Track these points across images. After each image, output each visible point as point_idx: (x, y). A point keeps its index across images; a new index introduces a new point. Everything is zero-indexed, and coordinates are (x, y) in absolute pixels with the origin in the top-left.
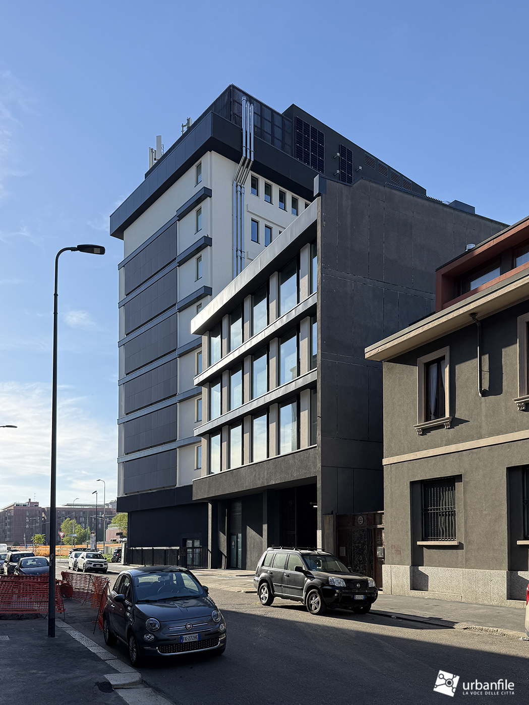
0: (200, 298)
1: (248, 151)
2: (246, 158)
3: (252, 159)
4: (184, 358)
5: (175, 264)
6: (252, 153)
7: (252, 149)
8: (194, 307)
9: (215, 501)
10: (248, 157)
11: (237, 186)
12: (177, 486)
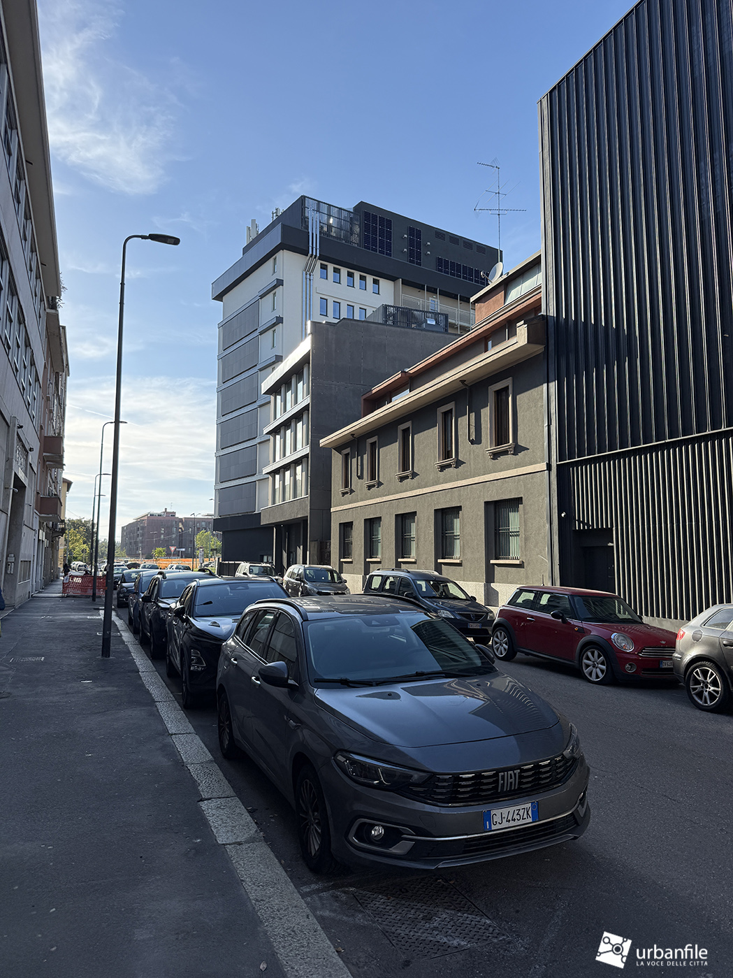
0: (274, 363)
1: (314, 249)
2: (312, 254)
3: (318, 255)
4: (263, 408)
5: (257, 333)
6: (318, 250)
7: (318, 247)
8: (271, 368)
9: (277, 525)
10: (314, 254)
11: (306, 274)
12: (256, 512)
